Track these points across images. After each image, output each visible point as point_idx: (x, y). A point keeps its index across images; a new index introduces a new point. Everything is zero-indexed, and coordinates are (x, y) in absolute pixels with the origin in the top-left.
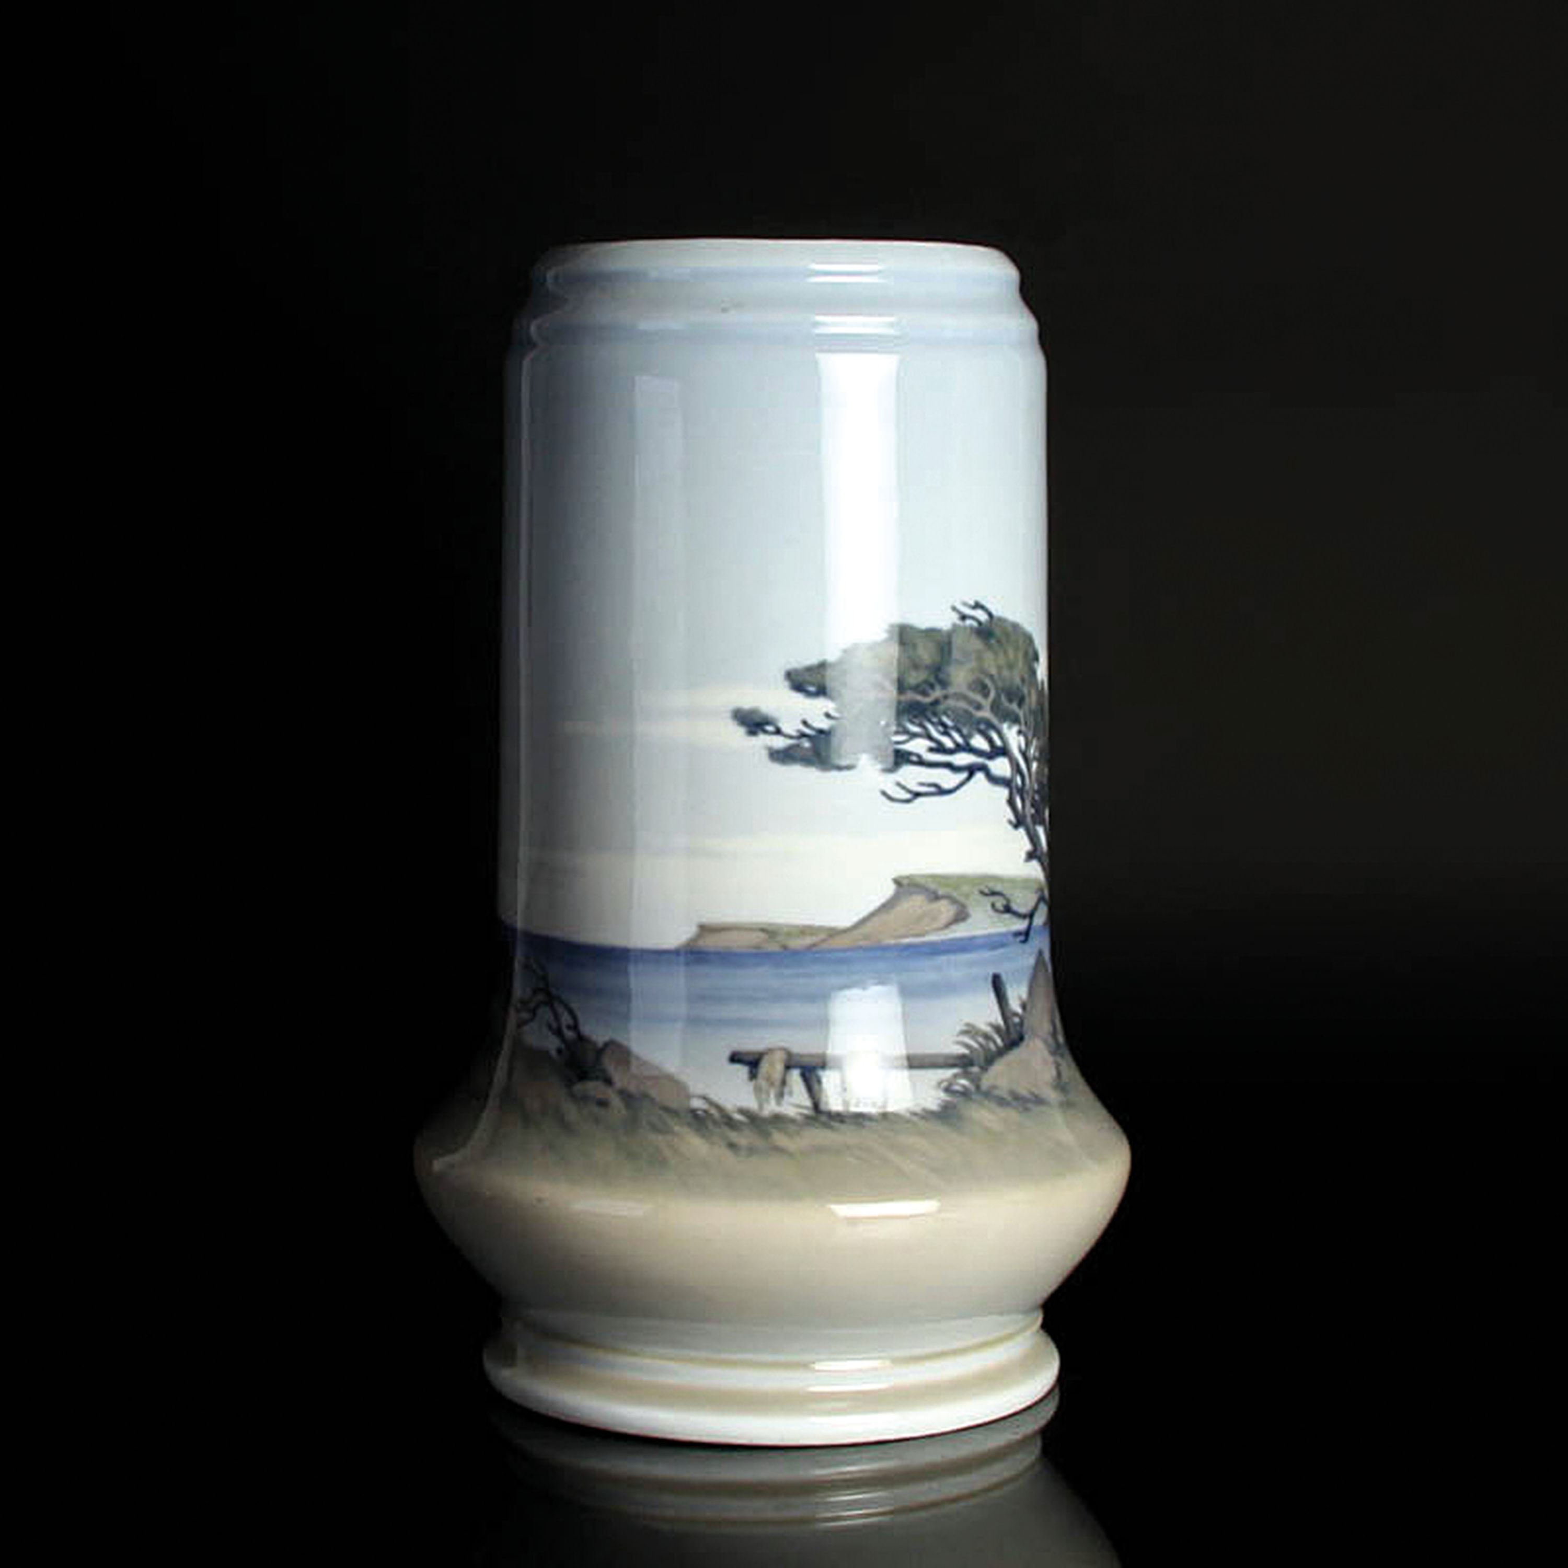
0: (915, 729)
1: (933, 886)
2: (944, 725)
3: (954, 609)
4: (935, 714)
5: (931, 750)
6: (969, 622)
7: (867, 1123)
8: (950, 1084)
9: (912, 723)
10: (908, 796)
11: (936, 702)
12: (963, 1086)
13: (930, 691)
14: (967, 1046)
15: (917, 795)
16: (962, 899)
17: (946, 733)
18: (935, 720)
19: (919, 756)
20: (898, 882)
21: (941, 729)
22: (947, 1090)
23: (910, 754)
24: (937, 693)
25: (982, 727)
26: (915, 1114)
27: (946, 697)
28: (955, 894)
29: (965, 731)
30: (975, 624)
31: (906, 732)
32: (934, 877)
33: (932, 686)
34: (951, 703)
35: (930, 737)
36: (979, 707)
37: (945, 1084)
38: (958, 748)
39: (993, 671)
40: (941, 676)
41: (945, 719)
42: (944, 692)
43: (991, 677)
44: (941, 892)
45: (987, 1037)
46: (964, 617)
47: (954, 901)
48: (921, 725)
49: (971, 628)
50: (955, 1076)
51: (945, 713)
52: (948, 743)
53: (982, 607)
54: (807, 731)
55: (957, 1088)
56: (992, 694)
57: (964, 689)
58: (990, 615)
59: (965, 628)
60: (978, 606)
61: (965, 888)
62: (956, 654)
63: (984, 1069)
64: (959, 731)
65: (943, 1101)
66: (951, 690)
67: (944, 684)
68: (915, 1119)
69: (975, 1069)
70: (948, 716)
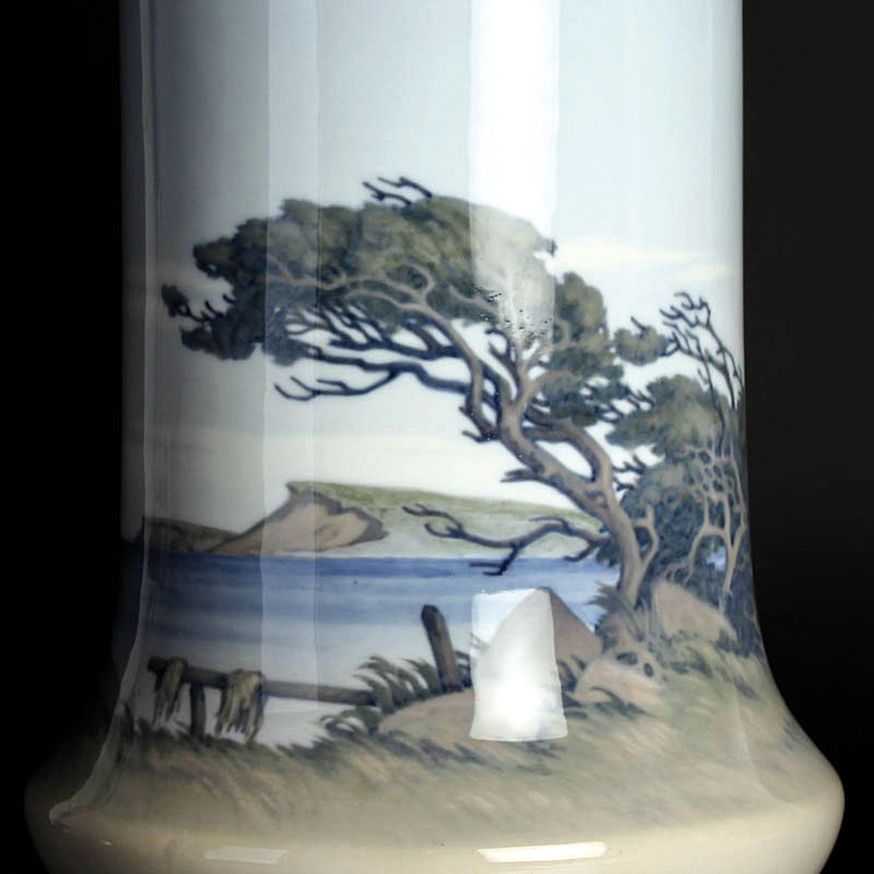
0: (312, 318)
1: (334, 496)
2: (352, 317)
3: (367, 185)
4: (340, 304)
5: (334, 343)
6: (388, 202)
7: (231, 752)
8: (337, 720)
9: (309, 310)
10: (303, 393)
11: (341, 290)
12: (353, 727)
13: (331, 276)
14: (371, 683)
15: (316, 393)
16: (376, 515)
17: (355, 324)
18: (339, 310)
19: (318, 349)
20: (292, 488)
21: (347, 320)
22: (331, 727)
23: (308, 346)
24: (343, 279)
25: (413, 321)
26: (281, 748)
27: (354, 285)
28: (365, 509)
29: (383, 325)
30: (400, 204)
31: (303, 321)
32: (337, 487)
33: (335, 272)
34: (363, 292)
35: (333, 329)
36: (406, 298)
37: (329, 720)
38: (372, 344)
39: (435, 259)
40: (348, 261)
41: (353, 310)
42: (353, 279)
43: (431, 266)
44: (345, 503)
45: (402, 675)
46: (381, 196)
47: (361, 515)
48: (323, 316)
49: (394, 208)
50: (345, 714)
51: (353, 303)
52: (357, 337)
53: (415, 186)
54: (211, 315)
55: (343, 726)
56: (431, 285)
57: (381, 277)
58: (428, 194)
59: (383, 209)
60: (404, 182)
61: (380, 504)
62: (368, 237)
63: (388, 711)
64: (375, 325)
65: (323, 739)
66: (361, 278)
67: (351, 271)
68: (281, 753)
69: (376, 710)
70: (358, 308)
